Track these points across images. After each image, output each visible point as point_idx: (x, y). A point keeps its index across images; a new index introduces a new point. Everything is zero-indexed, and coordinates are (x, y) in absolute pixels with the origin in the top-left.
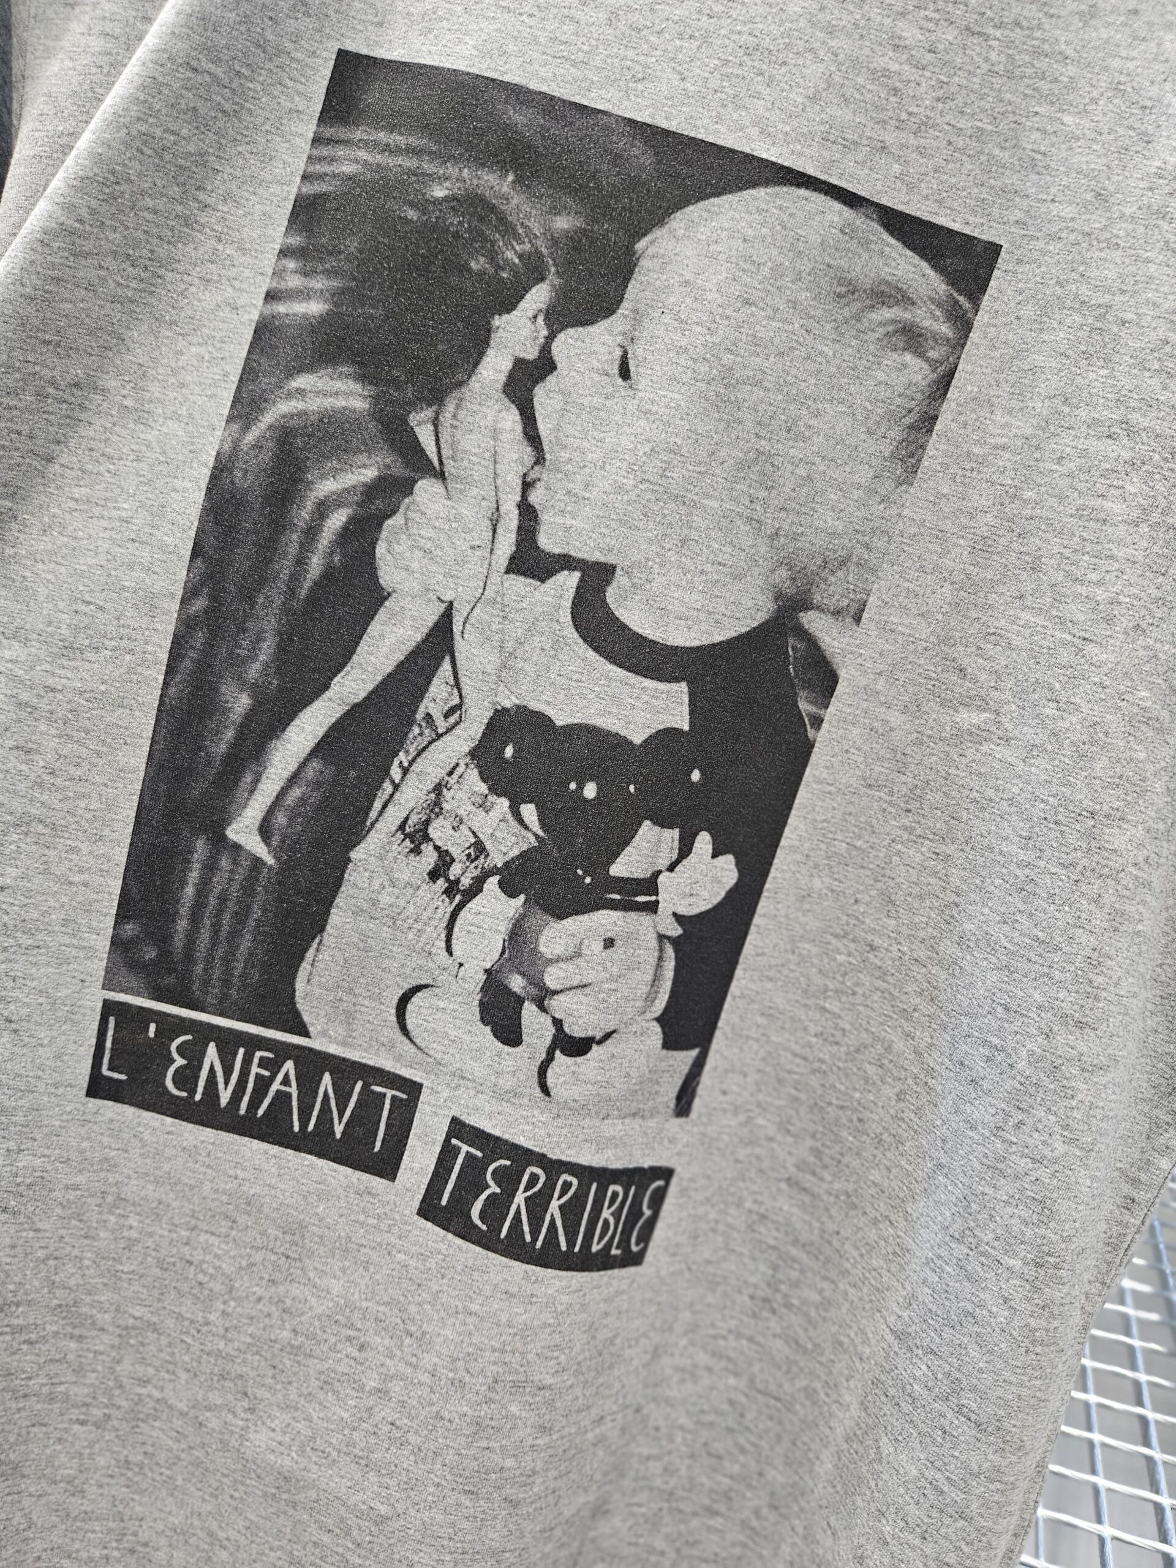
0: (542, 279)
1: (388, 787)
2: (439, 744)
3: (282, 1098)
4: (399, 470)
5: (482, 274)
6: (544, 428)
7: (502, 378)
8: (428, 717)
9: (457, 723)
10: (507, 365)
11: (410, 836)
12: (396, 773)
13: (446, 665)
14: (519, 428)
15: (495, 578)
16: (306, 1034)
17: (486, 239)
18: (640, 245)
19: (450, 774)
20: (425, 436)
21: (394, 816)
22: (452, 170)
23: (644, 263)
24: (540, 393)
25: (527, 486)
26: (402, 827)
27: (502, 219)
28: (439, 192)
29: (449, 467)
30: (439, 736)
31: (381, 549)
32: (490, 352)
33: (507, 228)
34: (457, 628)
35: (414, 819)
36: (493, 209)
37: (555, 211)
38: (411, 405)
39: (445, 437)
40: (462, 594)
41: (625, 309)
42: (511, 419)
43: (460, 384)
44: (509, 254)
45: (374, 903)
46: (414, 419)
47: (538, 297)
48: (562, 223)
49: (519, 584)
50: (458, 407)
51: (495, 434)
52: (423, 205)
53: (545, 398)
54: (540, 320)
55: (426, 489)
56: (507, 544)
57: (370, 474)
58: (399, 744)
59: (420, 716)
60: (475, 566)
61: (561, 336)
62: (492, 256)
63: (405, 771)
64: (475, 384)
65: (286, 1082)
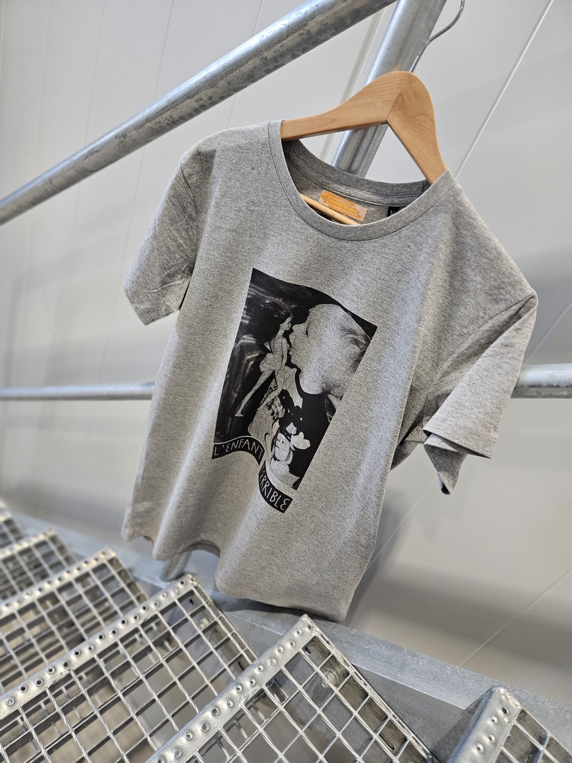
0: (290, 317)
1: (264, 399)
2: (273, 392)
3: (246, 445)
4: (263, 353)
5: (277, 317)
6: (291, 341)
7: (282, 334)
8: (271, 388)
9: (276, 389)
10: (283, 332)
11: (268, 407)
12: (265, 397)
13: (274, 380)
14: (286, 342)
15: (283, 366)
16: (250, 435)
17: (277, 311)
18: (310, 310)
19: (275, 398)
20: (268, 347)
21: (265, 403)
22: (270, 298)
23: (311, 314)
24: (290, 336)
25: (289, 351)
26: (267, 405)
27: (280, 307)
28: (267, 302)
29: (273, 350)
30: (273, 391)
31: (261, 366)
32: (280, 330)
33: (282, 309)
34: (276, 374)
35: (269, 404)
36: (278, 305)
37: (291, 304)
38: (265, 342)
39: (272, 346)
40: (276, 368)
41: (307, 322)
42: (285, 341)
43: (274, 337)
44: (282, 313)
45: (262, 416)
46: (265, 344)
47: (289, 320)
48: (293, 306)
49: (287, 368)
50: (274, 341)
51: (282, 343)
52: (265, 304)
53: (291, 337)
54: (290, 324)
55: (269, 356)
56: (285, 361)
57: (257, 354)
58: (266, 392)
59: (269, 388)
60: (279, 364)
61: (294, 326)
62: (279, 314)
63: (267, 396)
64: (277, 336)
65: (247, 442)
